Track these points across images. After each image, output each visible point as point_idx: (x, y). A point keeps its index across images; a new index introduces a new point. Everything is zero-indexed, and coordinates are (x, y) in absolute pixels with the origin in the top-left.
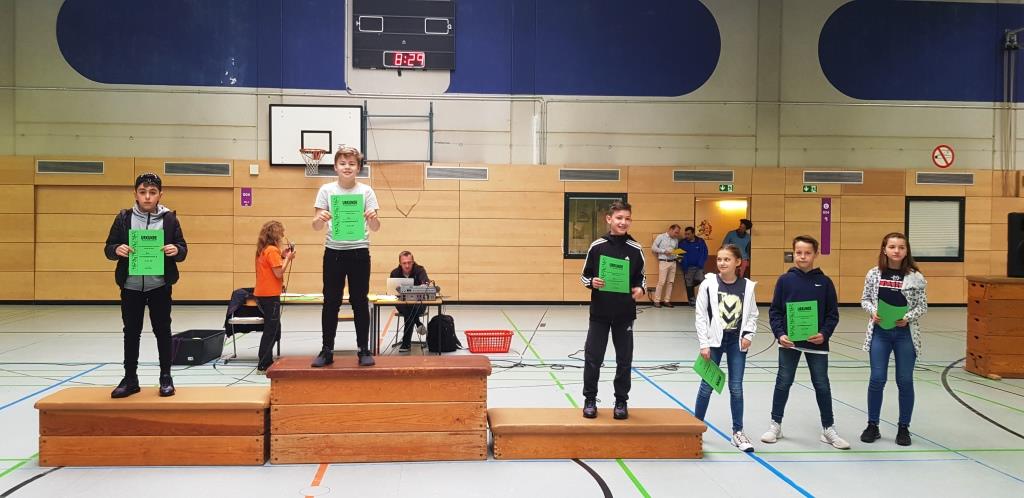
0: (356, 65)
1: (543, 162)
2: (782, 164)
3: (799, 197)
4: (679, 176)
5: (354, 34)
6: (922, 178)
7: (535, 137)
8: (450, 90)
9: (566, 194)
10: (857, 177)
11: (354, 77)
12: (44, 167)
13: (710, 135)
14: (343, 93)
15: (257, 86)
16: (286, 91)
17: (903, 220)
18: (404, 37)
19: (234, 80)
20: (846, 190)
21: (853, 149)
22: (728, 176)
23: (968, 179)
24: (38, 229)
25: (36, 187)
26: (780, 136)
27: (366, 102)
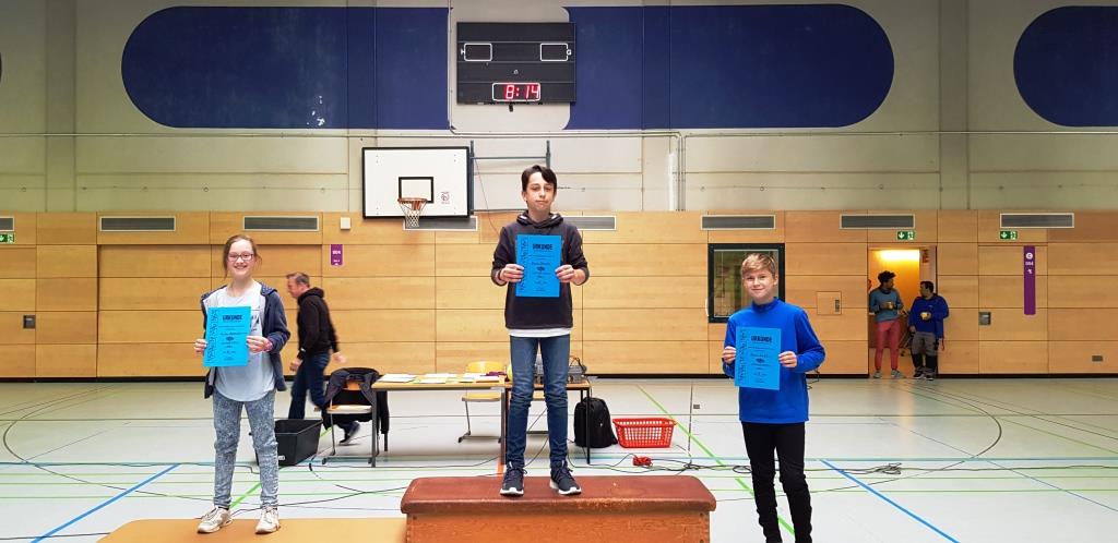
0: (461, 100)
1: (681, 208)
2: (973, 206)
3: (995, 244)
4: (848, 221)
5: (458, 65)
7: (672, 178)
8: (569, 127)
9: (710, 245)
10: (1066, 220)
11: (458, 113)
13: (884, 173)
14: (447, 132)
15: (348, 126)
16: (381, 132)
18: (516, 66)
19: (322, 121)
20: (1053, 236)
21: (1060, 186)
22: (907, 221)
24: (101, 295)
25: (99, 247)
26: (969, 173)
27: (472, 142)
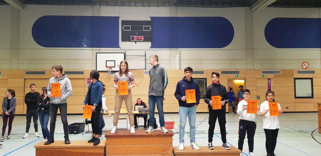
0: (122, 40)
1: (180, 69)
2: (255, 68)
3: (260, 78)
4: (223, 72)
5: (122, 31)
6: (299, 72)
7: (178, 61)
8: (150, 48)
10: (278, 72)
11: (122, 44)
12: (27, 73)
13: (232, 60)
14: (119, 49)
15: (92, 47)
16: (101, 49)
17: (294, 85)
18: (137, 32)
19: (85, 46)
20: (275, 76)
21: (277, 63)
22: (238, 72)
23: (313, 72)
24: (25, 92)
25: (25, 79)
26: (254, 60)
27: (125, 52)
